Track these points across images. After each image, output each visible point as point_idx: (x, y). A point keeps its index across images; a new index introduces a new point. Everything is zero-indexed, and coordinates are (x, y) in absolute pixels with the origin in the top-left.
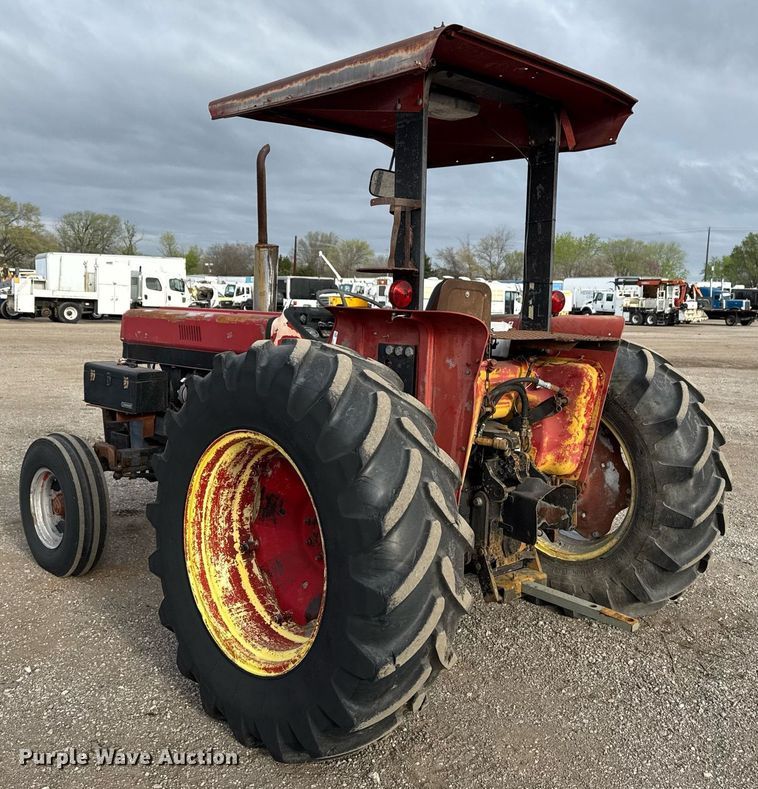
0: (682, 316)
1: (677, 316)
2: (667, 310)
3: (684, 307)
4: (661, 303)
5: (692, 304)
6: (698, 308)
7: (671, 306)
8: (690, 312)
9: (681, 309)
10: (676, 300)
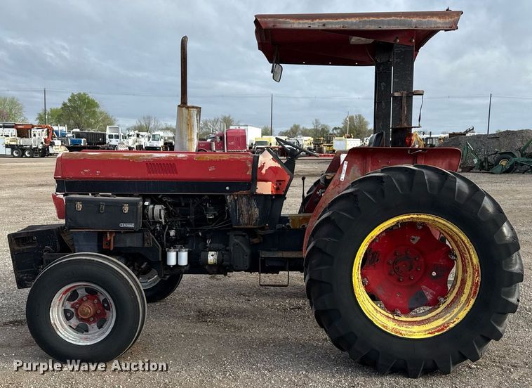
0: (52, 150)
1: (48, 150)
2: (40, 147)
3: (52, 144)
4: (35, 141)
5: (57, 142)
6: (62, 145)
7: (42, 143)
8: (57, 147)
9: (51, 145)
10: (45, 140)
